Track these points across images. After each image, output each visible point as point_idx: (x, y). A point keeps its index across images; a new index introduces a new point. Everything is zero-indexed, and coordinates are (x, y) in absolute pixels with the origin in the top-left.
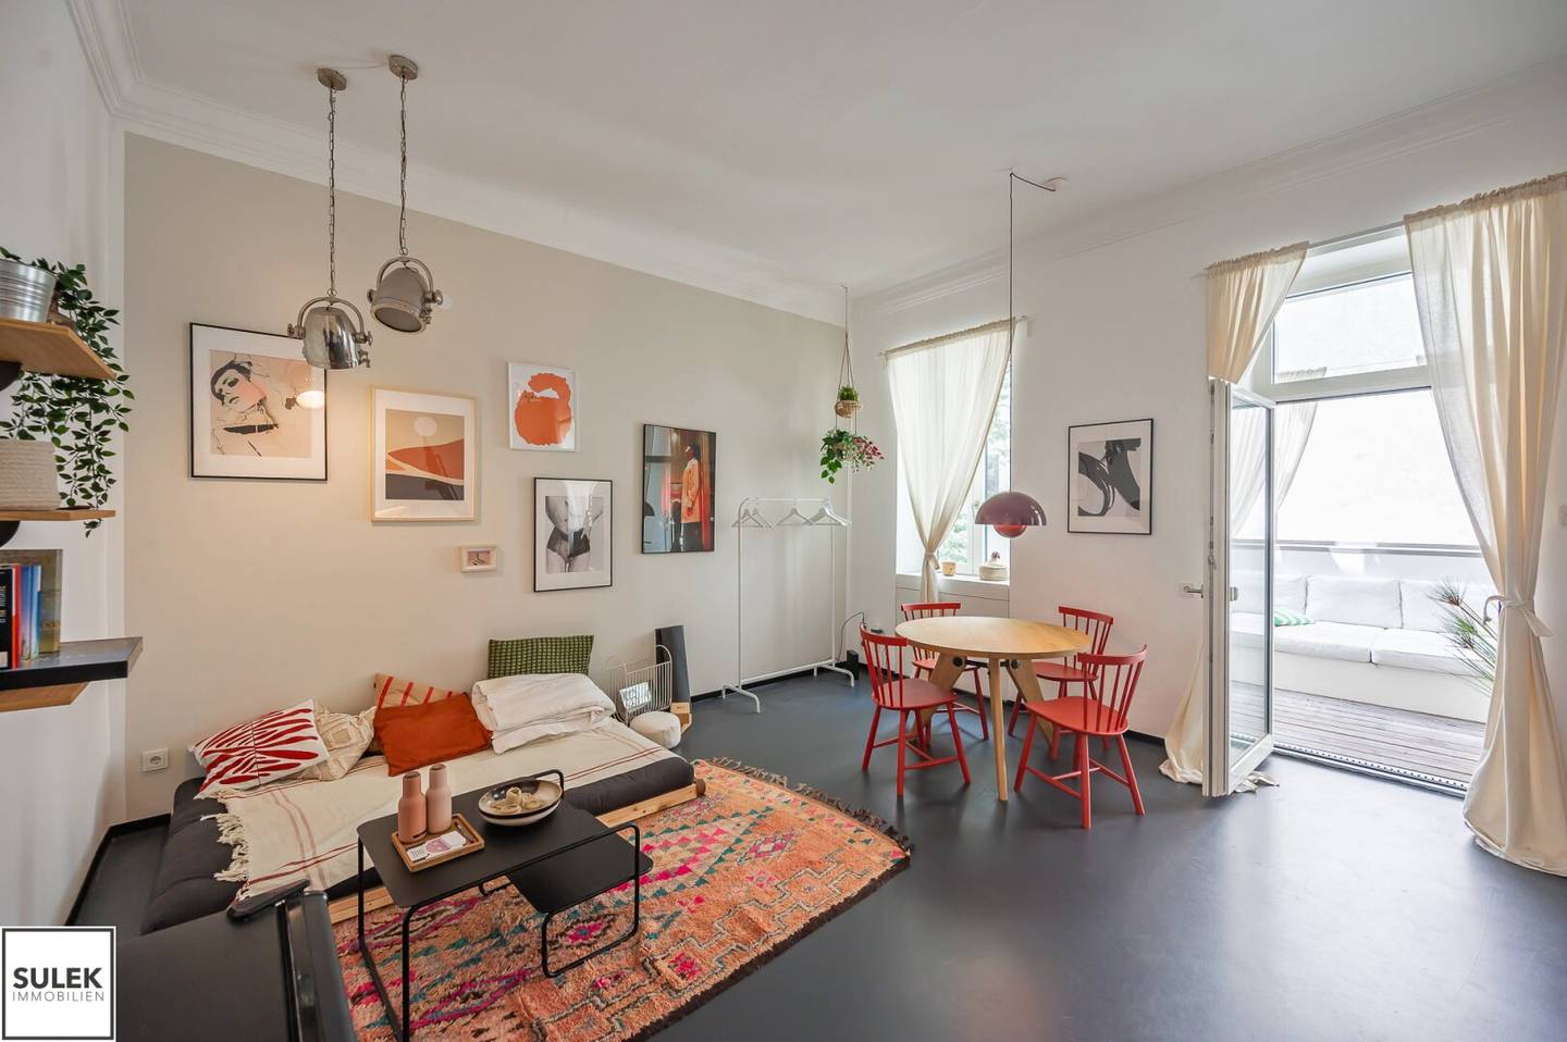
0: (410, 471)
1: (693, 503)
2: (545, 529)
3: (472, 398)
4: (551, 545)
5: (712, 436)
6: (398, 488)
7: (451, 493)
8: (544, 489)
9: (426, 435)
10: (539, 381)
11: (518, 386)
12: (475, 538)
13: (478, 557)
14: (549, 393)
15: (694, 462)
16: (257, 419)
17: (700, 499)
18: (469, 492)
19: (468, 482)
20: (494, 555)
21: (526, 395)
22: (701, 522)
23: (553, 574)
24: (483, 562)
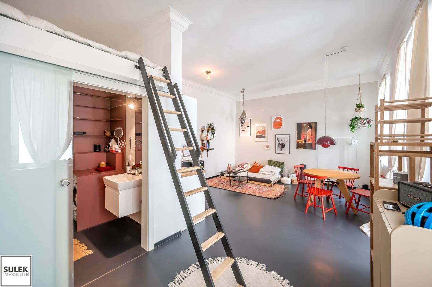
0: (259, 134)
1: (310, 139)
2: (277, 143)
3: (267, 123)
4: (278, 146)
5: (316, 123)
6: (258, 137)
7: (264, 137)
8: (277, 136)
9: (261, 129)
10: (277, 119)
11: (273, 119)
12: (267, 144)
13: (267, 147)
14: (279, 120)
15: (310, 129)
16: (245, 129)
17: (312, 138)
18: (266, 137)
19: (266, 136)
20: (269, 147)
21: (274, 121)
22: (312, 143)
23: (279, 150)
24: (268, 148)
